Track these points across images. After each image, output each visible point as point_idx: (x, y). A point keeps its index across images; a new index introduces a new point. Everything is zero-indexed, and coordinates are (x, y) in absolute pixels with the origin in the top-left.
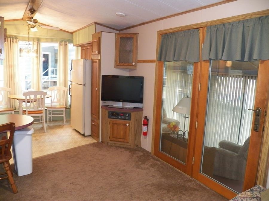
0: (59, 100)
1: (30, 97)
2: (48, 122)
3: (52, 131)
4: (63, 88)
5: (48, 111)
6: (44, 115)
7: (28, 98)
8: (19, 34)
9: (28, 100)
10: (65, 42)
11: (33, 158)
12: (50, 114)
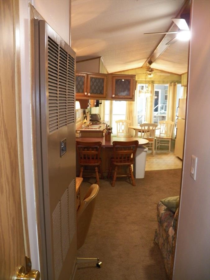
0: (166, 133)
1: (144, 128)
2: (156, 149)
3: (159, 156)
4: (170, 122)
5: (157, 141)
6: (153, 142)
7: (143, 128)
8: (139, 79)
9: (143, 130)
10: (175, 83)
11: (146, 170)
12: (158, 143)
